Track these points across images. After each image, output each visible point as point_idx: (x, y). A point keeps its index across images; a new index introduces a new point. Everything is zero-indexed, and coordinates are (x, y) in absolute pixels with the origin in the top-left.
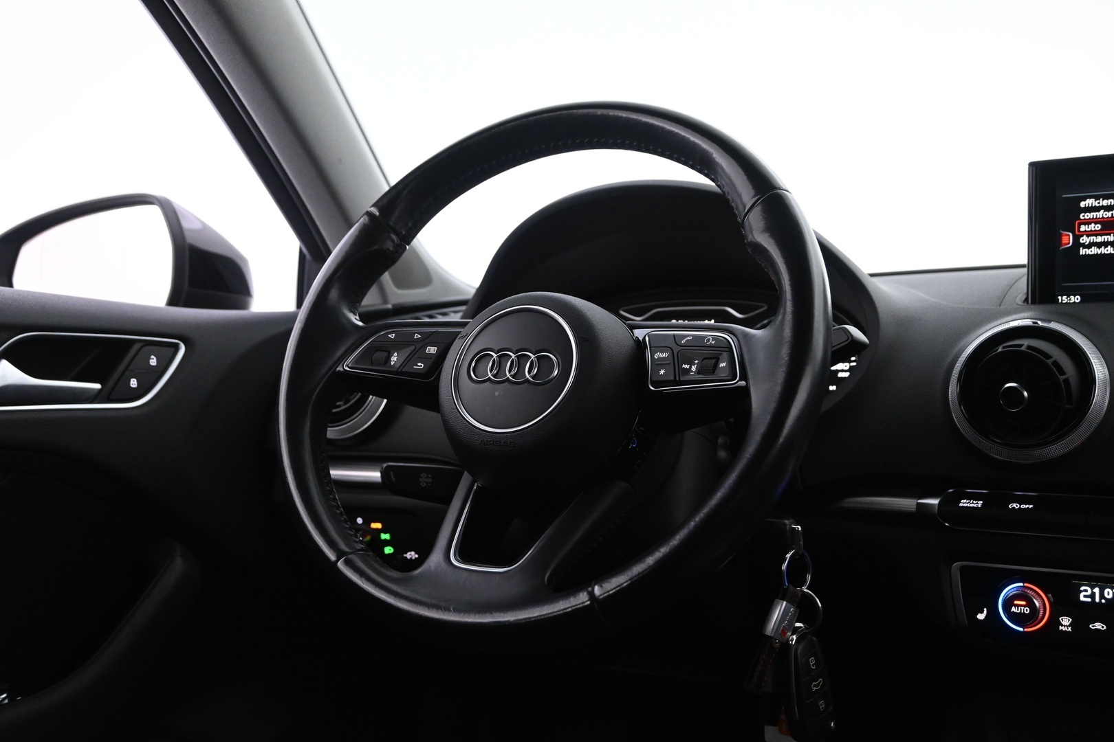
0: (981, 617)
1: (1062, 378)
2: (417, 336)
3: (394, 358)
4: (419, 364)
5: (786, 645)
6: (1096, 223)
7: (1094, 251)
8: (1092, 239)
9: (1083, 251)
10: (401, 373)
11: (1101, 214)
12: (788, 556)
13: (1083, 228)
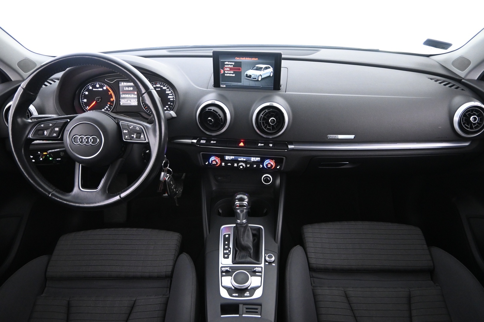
0: (207, 163)
1: (220, 118)
2: (51, 125)
3: (45, 133)
4: (54, 134)
5: (165, 181)
6: (228, 68)
7: (228, 75)
8: (228, 72)
9: (226, 75)
10: (49, 137)
11: (229, 66)
12: (164, 162)
13: (226, 69)
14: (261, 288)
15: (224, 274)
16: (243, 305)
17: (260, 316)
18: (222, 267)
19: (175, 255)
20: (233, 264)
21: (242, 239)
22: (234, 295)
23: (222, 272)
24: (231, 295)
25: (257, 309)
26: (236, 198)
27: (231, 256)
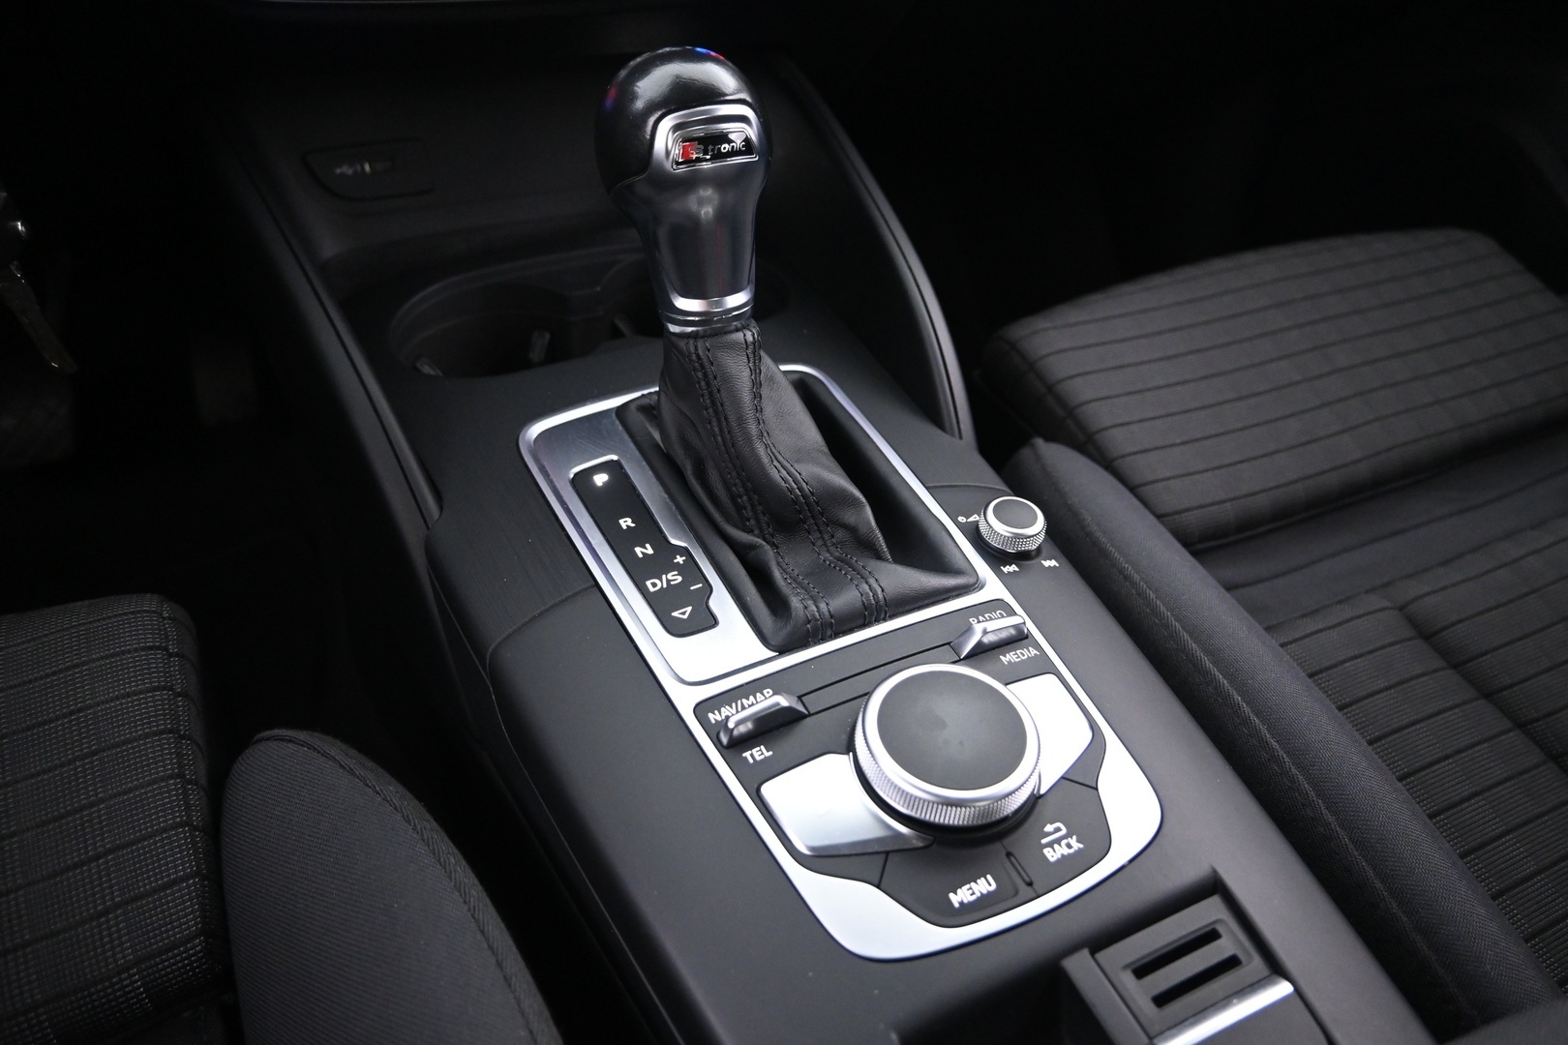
14: (1116, 754)
15: (758, 753)
16: (1093, 953)
17: (1283, 989)
18: (701, 709)
19: (181, 775)
20: (783, 650)
21: (761, 451)
22: (962, 896)
23: (734, 747)
24: (942, 915)
25: (1210, 936)
26: (639, 104)
27: (721, 602)
